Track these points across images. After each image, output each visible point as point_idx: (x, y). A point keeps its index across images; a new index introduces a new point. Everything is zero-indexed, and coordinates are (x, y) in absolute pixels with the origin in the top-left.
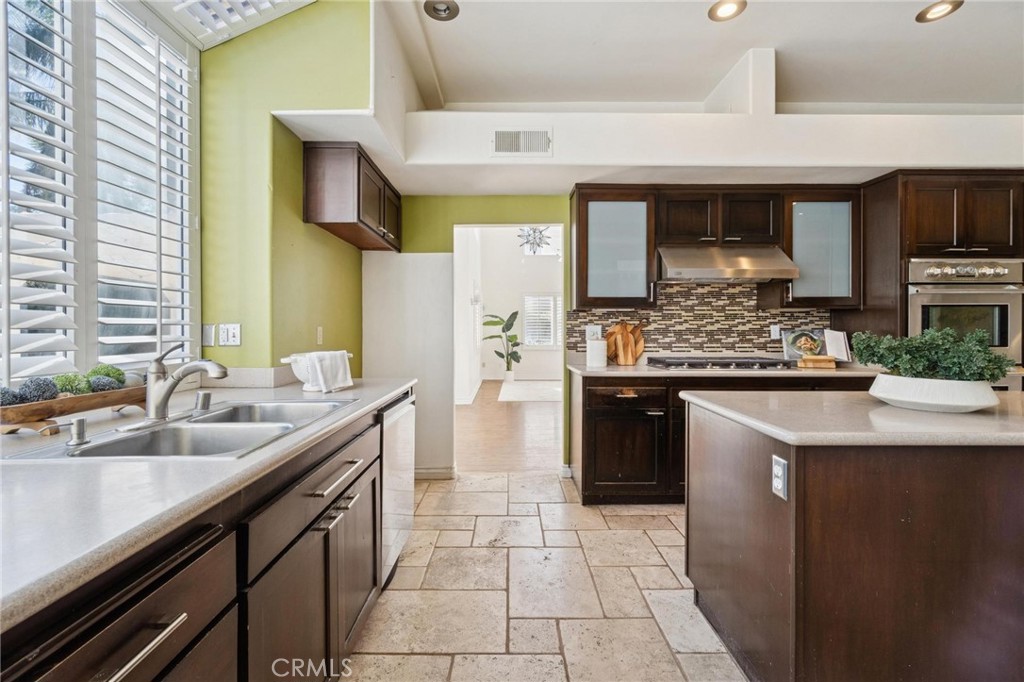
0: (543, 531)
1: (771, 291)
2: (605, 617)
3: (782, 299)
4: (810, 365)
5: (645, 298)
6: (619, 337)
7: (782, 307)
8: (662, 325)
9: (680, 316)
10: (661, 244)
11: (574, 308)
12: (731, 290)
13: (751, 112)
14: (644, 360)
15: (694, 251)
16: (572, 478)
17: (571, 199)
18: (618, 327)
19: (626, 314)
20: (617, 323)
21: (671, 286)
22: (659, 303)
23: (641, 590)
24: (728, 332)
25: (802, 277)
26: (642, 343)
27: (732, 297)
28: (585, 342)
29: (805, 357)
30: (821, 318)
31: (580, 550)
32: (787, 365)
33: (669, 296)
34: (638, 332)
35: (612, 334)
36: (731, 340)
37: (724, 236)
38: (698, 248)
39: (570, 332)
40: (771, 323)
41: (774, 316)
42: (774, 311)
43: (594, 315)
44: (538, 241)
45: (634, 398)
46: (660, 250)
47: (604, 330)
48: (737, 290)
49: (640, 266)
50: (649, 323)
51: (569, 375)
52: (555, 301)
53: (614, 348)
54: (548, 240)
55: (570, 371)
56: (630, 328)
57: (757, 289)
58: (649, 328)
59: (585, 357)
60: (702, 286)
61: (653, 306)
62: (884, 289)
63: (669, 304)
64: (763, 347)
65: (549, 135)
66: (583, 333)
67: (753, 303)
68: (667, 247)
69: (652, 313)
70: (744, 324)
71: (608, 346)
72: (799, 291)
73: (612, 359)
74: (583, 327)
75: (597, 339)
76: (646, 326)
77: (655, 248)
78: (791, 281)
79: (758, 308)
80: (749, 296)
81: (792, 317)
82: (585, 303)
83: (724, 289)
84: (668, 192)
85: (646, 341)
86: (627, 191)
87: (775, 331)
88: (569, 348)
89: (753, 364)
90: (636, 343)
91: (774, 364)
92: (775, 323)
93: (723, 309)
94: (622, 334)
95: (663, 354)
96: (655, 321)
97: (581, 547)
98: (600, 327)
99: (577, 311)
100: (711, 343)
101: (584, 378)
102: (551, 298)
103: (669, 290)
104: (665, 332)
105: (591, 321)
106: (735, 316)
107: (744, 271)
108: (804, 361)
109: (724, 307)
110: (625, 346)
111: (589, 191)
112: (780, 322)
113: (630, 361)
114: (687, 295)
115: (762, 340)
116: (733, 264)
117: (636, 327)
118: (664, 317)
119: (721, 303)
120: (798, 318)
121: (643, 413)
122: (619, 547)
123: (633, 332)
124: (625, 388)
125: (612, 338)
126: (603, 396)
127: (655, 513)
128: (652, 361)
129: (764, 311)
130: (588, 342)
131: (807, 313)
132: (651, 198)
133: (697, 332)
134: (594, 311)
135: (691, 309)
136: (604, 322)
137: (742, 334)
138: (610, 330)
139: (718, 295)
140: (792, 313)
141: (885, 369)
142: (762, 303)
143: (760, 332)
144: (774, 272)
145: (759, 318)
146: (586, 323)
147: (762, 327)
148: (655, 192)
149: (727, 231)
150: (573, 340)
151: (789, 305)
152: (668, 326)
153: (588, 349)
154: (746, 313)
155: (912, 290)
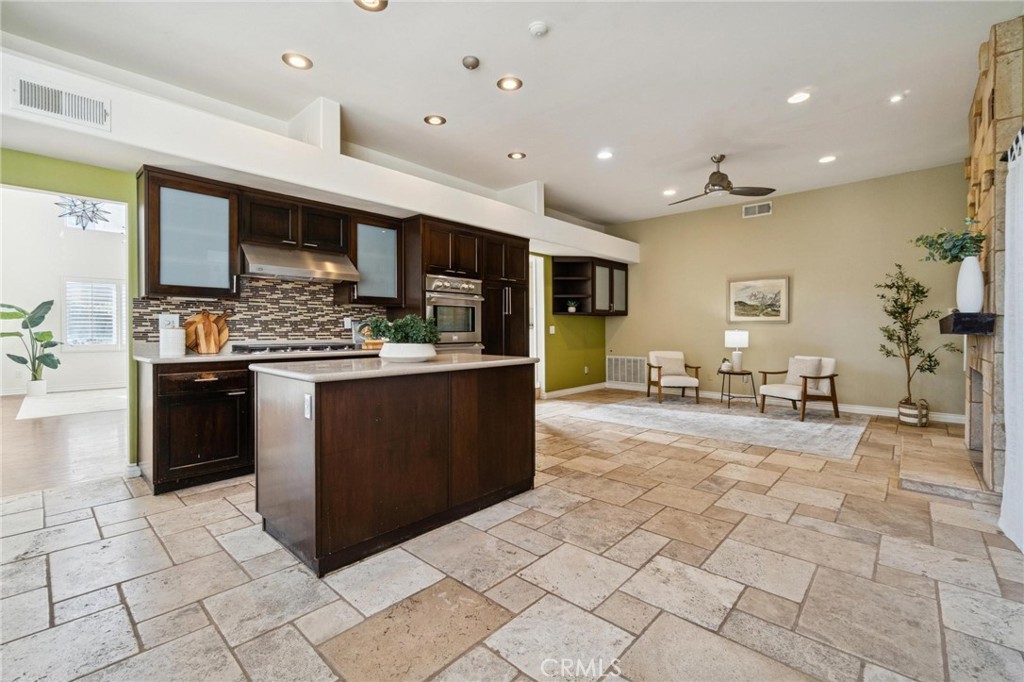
0: (99, 528)
1: (342, 290)
2: (174, 565)
3: (350, 297)
4: (371, 347)
5: (227, 290)
6: (200, 327)
7: (350, 303)
8: (248, 315)
9: (266, 308)
10: (244, 241)
11: (143, 294)
12: (312, 288)
13: (321, 146)
14: (228, 348)
15: (277, 251)
16: (141, 476)
17: (138, 178)
18: (200, 317)
19: (208, 304)
20: (198, 313)
21: (257, 280)
22: (243, 295)
23: (213, 537)
24: (310, 323)
25: (362, 280)
26: (226, 333)
27: (313, 293)
28: (158, 332)
29: (367, 341)
30: (381, 313)
31: (150, 530)
32: (352, 347)
33: (255, 289)
34: (223, 321)
35: (191, 323)
36: (312, 329)
37: (303, 242)
38: (281, 249)
39: (137, 321)
40: (344, 316)
41: (347, 310)
42: (346, 307)
43: (169, 303)
44: (90, 214)
45: (213, 381)
46: (243, 246)
47: (182, 319)
48: (318, 287)
49: (222, 259)
50: (234, 314)
51: (137, 367)
52: (119, 289)
53: (194, 337)
54: (106, 216)
55: (138, 362)
56: (213, 318)
57: (334, 288)
58: (234, 318)
59: (158, 347)
60: (287, 282)
61: (236, 297)
62: (414, 294)
63: (254, 296)
64: (338, 335)
65: (107, 107)
66: (155, 323)
67: (330, 299)
68: (251, 245)
69: (237, 304)
70: (323, 316)
71: (187, 336)
72: (363, 291)
73: (192, 347)
74: (155, 316)
75: (174, 327)
76: (231, 316)
77: (238, 243)
78: (356, 283)
79: (334, 303)
80: (327, 293)
81: (360, 311)
82: (156, 290)
83: (308, 286)
84: (251, 194)
85: (230, 330)
86: (207, 185)
87: (348, 322)
88: (137, 338)
89: (326, 347)
90: (220, 332)
91: (342, 347)
92: (348, 316)
93: (305, 303)
94: (204, 324)
95: (249, 342)
96: (240, 312)
97: (151, 526)
98: (178, 316)
99: (147, 298)
100: (295, 331)
101: (154, 365)
102: (114, 287)
103: (254, 284)
104: (251, 322)
105: (165, 310)
106: (316, 310)
107: (328, 274)
108: (367, 344)
109: (306, 301)
110: (207, 335)
111: (160, 176)
112: (351, 315)
113: (213, 348)
114: (273, 289)
115: (338, 329)
116: (320, 267)
117: (219, 317)
118: (250, 308)
119: (303, 298)
120: (365, 312)
121: (224, 394)
122: (195, 516)
123: (216, 322)
124: (204, 373)
125: (192, 328)
126: (179, 382)
127: (237, 483)
128: (236, 349)
129: (339, 306)
130: (161, 330)
131: (371, 309)
132: (235, 197)
133: (282, 322)
134: (169, 299)
135: (277, 302)
136: (183, 312)
137: (321, 324)
138: (189, 319)
139: (301, 291)
140: (360, 309)
141: (388, 340)
142: (337, 299)
143: (336, 323)
144: (345, 275)
145: (335, 312)
146: (159, 312)
147: (338, 318)
148: (237, 192)
149: (306, 238)
150: (142, 329)
151: (355, 302)
152: (253, 317)
153: (161, 339)
154: (325, 307)
155: (428, 295)
